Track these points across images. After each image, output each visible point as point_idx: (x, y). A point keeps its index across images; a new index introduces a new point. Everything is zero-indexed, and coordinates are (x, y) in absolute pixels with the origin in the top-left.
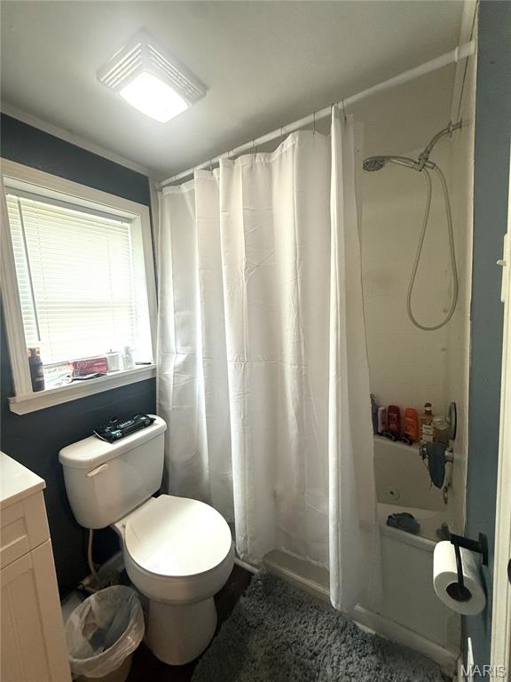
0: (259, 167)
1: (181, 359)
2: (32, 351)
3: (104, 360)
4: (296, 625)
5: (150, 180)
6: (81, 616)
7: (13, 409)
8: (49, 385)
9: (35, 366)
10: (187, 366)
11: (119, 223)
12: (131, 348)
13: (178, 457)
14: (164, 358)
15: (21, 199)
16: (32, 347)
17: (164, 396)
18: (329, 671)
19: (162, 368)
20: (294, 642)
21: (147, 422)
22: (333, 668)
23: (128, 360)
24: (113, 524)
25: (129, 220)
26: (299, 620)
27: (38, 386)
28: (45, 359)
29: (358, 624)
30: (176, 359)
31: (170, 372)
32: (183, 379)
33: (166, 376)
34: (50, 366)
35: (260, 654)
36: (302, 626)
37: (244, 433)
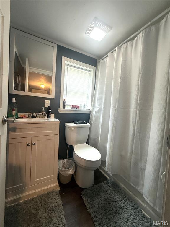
0: (129, 46)
1: (98, 109)
2: (64, 99)
3: (78, 106)
4: (118, 198)
5: (97, 60)
6: (63, 162)
7: (59, 111)
8: (66, 108)
9: (64, 103)
10: (99, 111)
11: (88, 72)
12: (86, 105)
13: (92, 136)
14: (93, 108)
15: (68, 66)
16: (65, 99)
17: (92, 119)
18: (126, 215)
19: (92, 112)
20: (116, 201)
21: (85, 123)
22: (127, 216)
23: (84, 107)
24: (73, 145)
25: (90, 71)
26: (120, 197)
27: (64, 108)
28: (66, 101)
29: (143, 211)
30: (96, 109)
31: (94, 112)
32: (97, 115)
33: (93, 113)
34: (67, 105)
35: (103, 198)
36: (120, 199)
37: (113, 130)
